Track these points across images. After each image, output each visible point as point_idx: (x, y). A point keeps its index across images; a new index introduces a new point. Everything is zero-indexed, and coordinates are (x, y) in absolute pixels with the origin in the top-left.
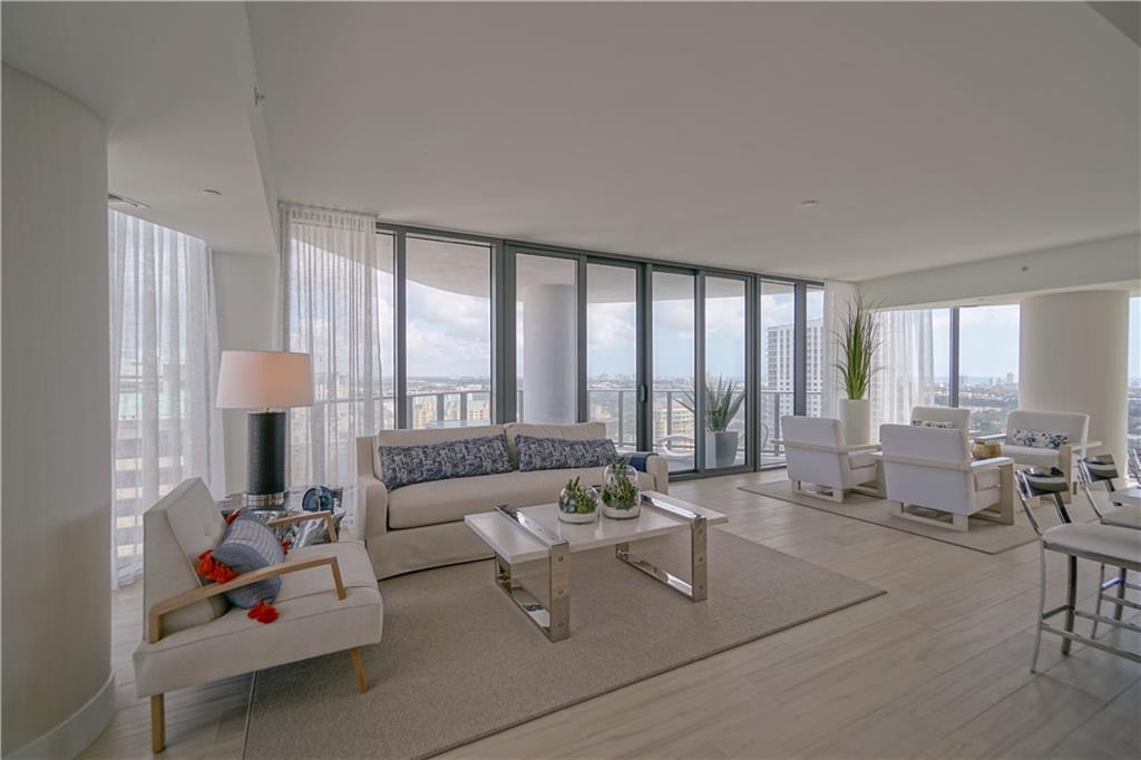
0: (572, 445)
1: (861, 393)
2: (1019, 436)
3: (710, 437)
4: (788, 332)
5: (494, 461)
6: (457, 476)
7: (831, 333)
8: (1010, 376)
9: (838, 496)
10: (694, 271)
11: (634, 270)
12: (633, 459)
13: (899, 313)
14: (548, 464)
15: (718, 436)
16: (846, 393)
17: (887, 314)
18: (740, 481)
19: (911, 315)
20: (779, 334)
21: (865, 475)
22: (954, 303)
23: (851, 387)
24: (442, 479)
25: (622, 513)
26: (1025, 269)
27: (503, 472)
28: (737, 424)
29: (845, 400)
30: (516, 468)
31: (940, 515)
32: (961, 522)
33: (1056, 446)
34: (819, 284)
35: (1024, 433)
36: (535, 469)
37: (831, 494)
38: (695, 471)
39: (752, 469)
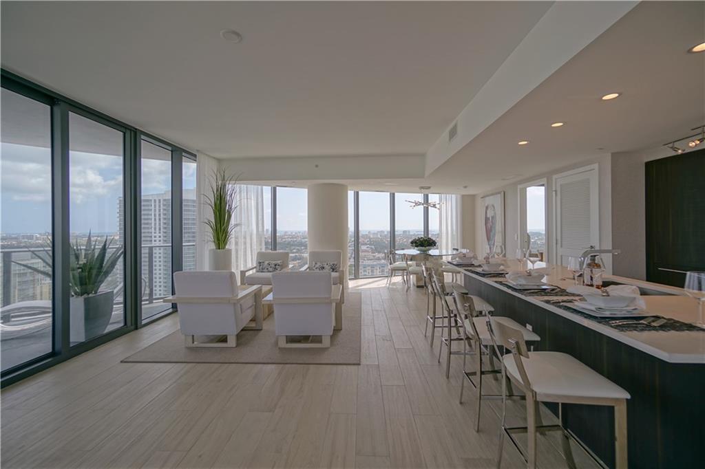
1: (225, 244)
2: (317, 266)
3: (77, 305)
7: (202, 196)
9: (232, 342)
13: (244, 186)
15: (87, 302)
16: (213, 244)
17: (237, 185)
18: (116, 350)
19: (253, 188)
21: (249, 315)
22: (273, 183)
23: (218, 240)
26: (317, 166)
28: (113, 284)
29: (213, 249)
32: (327, 341)
33: (333, 270)
34: (193, 155)
35: (319, 264)
37: (225, 341)
38: (53, 354)
39: (133, 327)
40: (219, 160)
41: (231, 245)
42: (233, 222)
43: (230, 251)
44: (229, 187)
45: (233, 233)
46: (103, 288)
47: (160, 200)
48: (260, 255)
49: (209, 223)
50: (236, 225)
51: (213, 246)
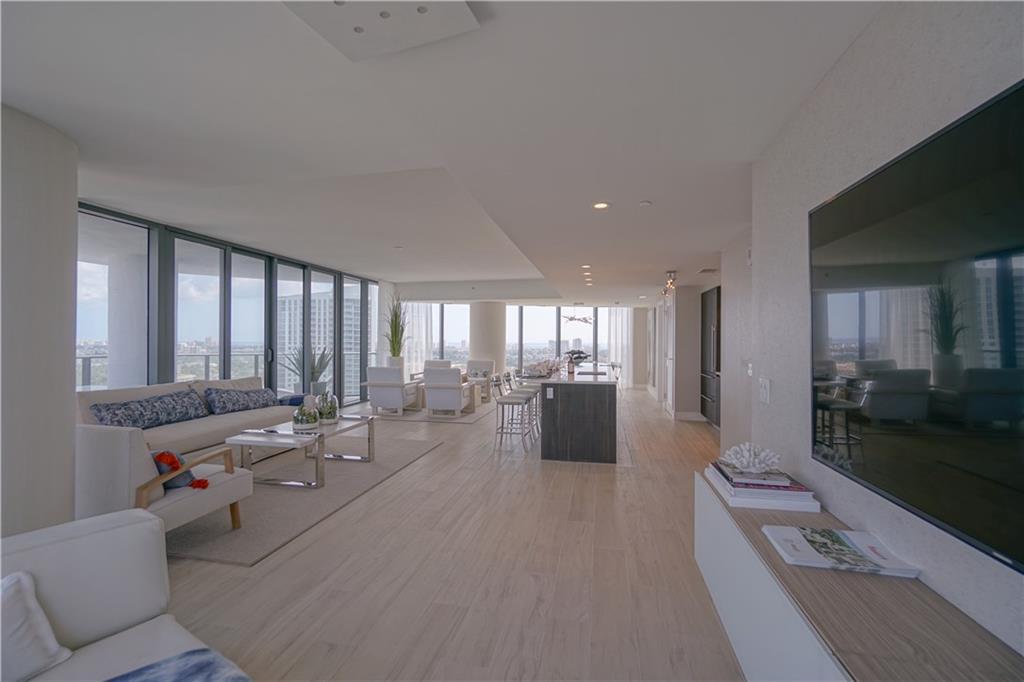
0: (247, 393)
1: (399, 352)
4: (296, 302)
5: (196, 409)
6: (169, 422)
8: (463, 342)
9: (400, 412)
10: (304, 266)
11: (263, 262)
12: (291, 400)
13: (416, 304)
14: (236, 408)
16: (390, 352)
17: (410, 304)
19: (422, 305)
20: (287, 304)
21: (411, 399)
22: (442, 302)
23: (394, 349)
24: (157, 426)
25: (332, 421)
26: (474, 289)
27: (203, 417)
28: (327, 376)
29: (390, 356)
30: (212, 413)
31: (446, 412)
32: (458, 413)
33: (485, 376)
34: (376, 282)
35: (473, 371)
36: (228, 412)
37: (396, 412)
40: (395, 284)
41: (404, 353)
42: (406, 334)
43: (402, 359)
44: (403, 304)
45: (406, 344)
46: (321, 379)
47: (325, 302)
48: (428, 363)
49: (387, 336)
50: (409, 337)
51: (390, 354)
